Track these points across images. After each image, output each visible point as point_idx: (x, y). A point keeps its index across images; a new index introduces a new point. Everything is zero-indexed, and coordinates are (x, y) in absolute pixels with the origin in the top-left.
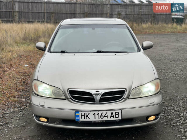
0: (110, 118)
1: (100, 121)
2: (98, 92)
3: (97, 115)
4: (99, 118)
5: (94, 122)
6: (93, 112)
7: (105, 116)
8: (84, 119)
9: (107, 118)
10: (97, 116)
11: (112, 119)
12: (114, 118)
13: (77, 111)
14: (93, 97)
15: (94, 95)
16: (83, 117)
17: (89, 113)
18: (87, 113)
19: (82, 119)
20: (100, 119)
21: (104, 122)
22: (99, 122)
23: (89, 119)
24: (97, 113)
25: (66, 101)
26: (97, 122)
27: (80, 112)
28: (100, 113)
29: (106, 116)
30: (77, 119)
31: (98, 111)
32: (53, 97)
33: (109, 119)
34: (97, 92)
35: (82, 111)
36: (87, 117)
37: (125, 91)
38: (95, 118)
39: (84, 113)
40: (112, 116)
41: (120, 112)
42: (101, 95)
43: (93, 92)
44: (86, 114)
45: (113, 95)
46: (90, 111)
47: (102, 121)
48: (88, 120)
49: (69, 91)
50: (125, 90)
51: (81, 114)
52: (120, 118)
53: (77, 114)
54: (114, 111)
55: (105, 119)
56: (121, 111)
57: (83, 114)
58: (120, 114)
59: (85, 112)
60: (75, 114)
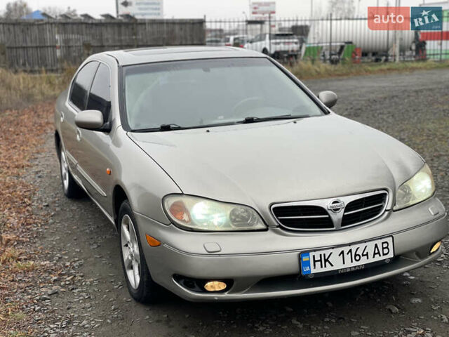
0: (374, 257)
1: (355, 267)
2: (338, 204)
3: (348, 254)
4: (352, 262)
5: (342, 272)
6: (340, 250)
7: (363, 255)
8: (322, 267)
9: (368, 258)
10: (347, 257)
11: (378, 258)
12: (380, 255)
13: (305, 252)
14: (327, 216)
15: (329, 212)
16: (318, 264)
17: (331, 253)
18: (327, 253)
19: (317, 269)
20: (355, 264)
21: (363, 267)
22: (353, 269)
23: (332, 265)
24: (346, 249)
25: (269, 234)
26: (348, 270)
27: (311, 254)
28: (354, 248)
29: (365, 253)
30: (306, 269)
31: (350, 245)
32: (233, 228)
33: (371, 260)
34: (336, 204)
35: (315, 251)
36: (327, 263)
37: (385, 194)
38: (344, 263)
39: (321, 255)
40: (377, 252)
41: (389, 240)
42: (343, 210)
43: (326, 204)
44: (324, 255)
45: (365, 207)
46: (333, 248)
47: (359, 266)
48: (329, 268)
49: (274, 209)
50: (386, 192)
51: (314, 256)
52: (391, 255)
53: (305, 259)
54: (380, 240)
55: (364, 261)
56: (391, 238)
57: (317, 258)
58: (391, 247)
59: (322, 252)
60: (300, 259)
